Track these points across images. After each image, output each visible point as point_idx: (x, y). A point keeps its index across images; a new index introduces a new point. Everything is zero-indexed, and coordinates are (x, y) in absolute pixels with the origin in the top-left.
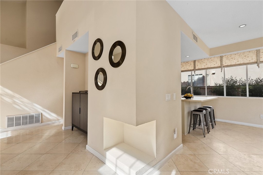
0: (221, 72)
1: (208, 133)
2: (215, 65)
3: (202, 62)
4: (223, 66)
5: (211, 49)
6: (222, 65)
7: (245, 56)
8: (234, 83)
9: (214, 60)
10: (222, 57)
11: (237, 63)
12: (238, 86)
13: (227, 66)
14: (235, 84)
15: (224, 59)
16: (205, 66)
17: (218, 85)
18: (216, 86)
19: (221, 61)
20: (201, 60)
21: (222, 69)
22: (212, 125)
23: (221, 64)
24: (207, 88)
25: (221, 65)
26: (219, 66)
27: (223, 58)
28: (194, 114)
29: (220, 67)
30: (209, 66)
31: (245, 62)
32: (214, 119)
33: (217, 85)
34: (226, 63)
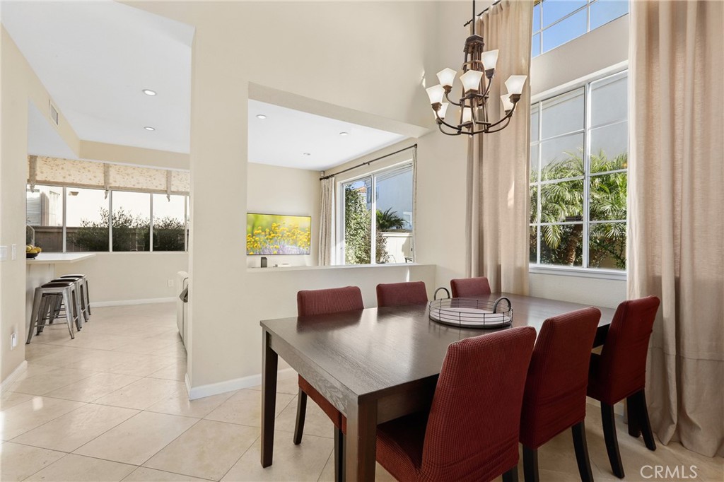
0: (106, 198)
1: (79, 330)
2: (90, 179)
3: (57, 165)
4: (110, 187)
5: (83, 143)
6: (108, 183)
7: (150, 176)
8: (125, 223)
9: (90, 169)
10: (108, 167)
11: (137, 186)
12: (134, 229)
13: (119, 189)
14: (128, 224)
15: (112, 172)
16: (64, 177)
17: (90, 225)
18: (84, 228)
19: (106, 174)
20: (55, 159)
21: (106, 194)
22: (84, 313)
23: (105, 180)
24: (67, 233)
25: (105, 183)
26: (100, 184)
27: (110, 169)
28: (44, 295)
29: (103, 187)
30: (77, 181)
31: (150, 188)
32: (88, 303)
33: (88, 226)
34: (115, 181)
